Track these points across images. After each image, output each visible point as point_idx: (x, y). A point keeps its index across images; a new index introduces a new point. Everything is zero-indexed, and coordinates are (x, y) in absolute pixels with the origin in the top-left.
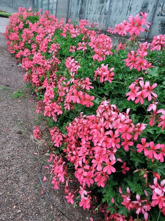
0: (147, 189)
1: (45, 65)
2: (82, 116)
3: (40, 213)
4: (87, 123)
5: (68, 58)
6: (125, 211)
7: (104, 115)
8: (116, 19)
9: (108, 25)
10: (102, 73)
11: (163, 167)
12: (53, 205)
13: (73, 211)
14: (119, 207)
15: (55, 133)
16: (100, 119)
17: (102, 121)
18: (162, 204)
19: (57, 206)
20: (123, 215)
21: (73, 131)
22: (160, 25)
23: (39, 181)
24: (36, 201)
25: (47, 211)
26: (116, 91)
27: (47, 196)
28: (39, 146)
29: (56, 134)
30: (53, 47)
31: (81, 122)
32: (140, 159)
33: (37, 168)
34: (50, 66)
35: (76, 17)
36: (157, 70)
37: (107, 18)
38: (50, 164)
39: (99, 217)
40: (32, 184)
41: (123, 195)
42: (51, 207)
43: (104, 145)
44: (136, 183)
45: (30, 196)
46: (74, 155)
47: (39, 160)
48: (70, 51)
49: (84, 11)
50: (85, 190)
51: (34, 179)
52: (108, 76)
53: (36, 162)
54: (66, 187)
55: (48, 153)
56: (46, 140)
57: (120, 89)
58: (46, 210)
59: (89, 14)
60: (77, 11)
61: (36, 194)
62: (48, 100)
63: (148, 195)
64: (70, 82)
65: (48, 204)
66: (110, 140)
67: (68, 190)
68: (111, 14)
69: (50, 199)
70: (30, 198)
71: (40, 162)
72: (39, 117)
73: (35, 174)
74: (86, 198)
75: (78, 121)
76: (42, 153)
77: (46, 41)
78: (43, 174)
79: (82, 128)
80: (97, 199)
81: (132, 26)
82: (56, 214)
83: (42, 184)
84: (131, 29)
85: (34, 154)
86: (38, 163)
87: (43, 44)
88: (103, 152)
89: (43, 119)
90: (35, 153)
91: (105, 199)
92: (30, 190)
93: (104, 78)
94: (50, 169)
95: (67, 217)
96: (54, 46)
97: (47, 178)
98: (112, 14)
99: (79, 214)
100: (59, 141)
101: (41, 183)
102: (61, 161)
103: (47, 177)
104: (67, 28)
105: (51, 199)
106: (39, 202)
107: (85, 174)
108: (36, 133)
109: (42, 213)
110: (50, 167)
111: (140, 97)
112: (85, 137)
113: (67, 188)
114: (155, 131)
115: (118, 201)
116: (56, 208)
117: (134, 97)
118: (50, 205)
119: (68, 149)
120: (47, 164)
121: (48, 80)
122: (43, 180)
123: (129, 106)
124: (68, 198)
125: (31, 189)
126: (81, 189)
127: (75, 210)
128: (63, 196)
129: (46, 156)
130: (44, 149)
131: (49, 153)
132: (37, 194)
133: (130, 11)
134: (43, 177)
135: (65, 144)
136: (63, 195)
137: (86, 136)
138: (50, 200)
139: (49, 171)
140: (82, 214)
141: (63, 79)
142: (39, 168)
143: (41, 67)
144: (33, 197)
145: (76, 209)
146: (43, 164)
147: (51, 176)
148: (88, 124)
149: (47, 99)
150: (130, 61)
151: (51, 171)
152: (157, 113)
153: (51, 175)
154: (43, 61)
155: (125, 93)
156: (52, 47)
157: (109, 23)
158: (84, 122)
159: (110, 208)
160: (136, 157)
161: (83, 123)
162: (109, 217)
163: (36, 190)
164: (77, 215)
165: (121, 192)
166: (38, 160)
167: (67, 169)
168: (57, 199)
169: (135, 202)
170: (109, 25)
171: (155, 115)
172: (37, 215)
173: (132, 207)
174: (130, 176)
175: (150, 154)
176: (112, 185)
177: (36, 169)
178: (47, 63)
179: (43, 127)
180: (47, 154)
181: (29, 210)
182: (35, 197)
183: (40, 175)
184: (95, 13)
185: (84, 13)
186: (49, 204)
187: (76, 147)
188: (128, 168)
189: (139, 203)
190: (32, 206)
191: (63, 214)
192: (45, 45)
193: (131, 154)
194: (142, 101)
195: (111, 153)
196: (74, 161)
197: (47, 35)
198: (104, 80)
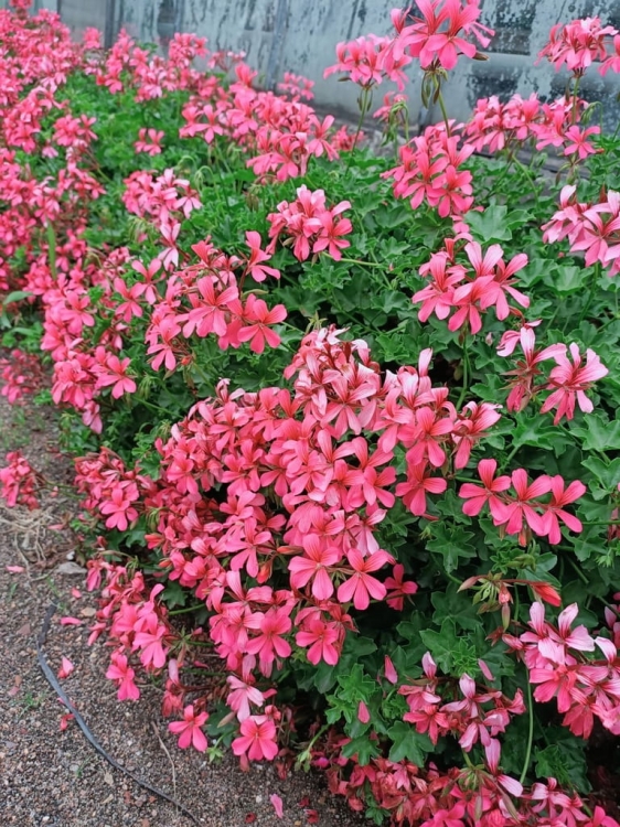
0: (485, 657)
1: (32, 202)
2: (229, 394)
3: (58, 812)
4: (251, 419)
5: (133, 176)
6: (413, 745)
7: (327, 380)
8: (308, 47)
9: (278, 68)
10: (302, 222)
11: (547, 566)
12: (115, 769)
13: (200, 778)
14: (392, 736)
15: (103, 474)
16: (314, 397)
17: (320, 406)
18: (570, 696)
19: (132, 768)
20: (406, 762)
21: (191, 457)
22: (471, 79)
23: (44, 678)
24: (37, 764)
25: (91, 796)
26: (345, 300)
27: (84, 735)
28: (26, 536)
29: (113, 477)
30: (67, 132)
31: (223, 417)
32: (460, 545)
33: (27, 627)
34: (57, 207)
35: (146, 30)
36: (500, 218)
37: (275, 42)
38: (85, 606)
39: (305, 787)
40: (10, 694)
41: (408, 687)
42: (105, 780)
43: (334, 500)
44: (450, 636)
45: (9, 744)
46: (197, 555)
47: (35, 593)
48: (139, 149)
49: (179, 7)
50: (253, 686)
51: (17, 673)
52: (325, 233)
53: (21, 604)
54: (168, 685)
55: (69, 564)
56: (54, 512)
57: (359, 293)
58: (83, 793)
59: (202, 20)
60: (148, 5)
61: (32, 733)
62: (62, 340)
63: (493, 675)
64: (162, 261)
65: (93, 765)
66: (359, 479)
67: (180, 696)
68: (287, 26)
69: (98, 747)
70: (7, 756)
71: (39, 601)
72: (16, 417)
73: (23, 653)
74: (259, 720)
75: (209, 414)
76: (44, 565)
77: (33, 104)
78: (56, 648)
79: (228, 443)
80: (293, 717)
81: (426, 30)
82: (128, 801)
83: (57, 690)
84: (424, 43)
85: (6, 572)
86: (28, 608)
87: (22, 117)
88: (335, 526)
89: (34, 427)
90: (10, 568)
91: (337, 710)
92: (6, 722)
93: (312, 241)
94: (83, 626)
95: (180, 808)
96: (71, 127)
97: (77, 662)
98: (293, 25)
99: (223, 788)
100: (127, 504)
101: (54, 684)
102: (140, 585)
103: (75, 658)
104: (122, 58)
105: (101, 744)
106: (50, 763)
107: (257, 621)
108: (11, 481)
109: (71, 809)
110: (85, 617)
111: (468, 306)
112: (245, 477)
113: (175, 691)
114: (509, 438)
115: (386, 712)
116: (129, 777)
117: (445, 305)
118: (101, 772)
119: (169, 532)
120: (69, 608)
121: (47, 264)
122: (61, 673)
123: (405, 353)
124: (181, 729)
125: (8, 714)
126: (232, 687)
127: (206, 775)
128: (151, 728)
129: (64, 575)
130: (51, 546)
131: (74, 560)
132: (39, 733)
133: (363, 19)
134: (57, 661)
135: (154, 513)
136: (153, 723)
137: (248, 471)
138: (97, 751)
139: (81, 633)
140: (237, 785)
141: (120, 257)
142: (36, 626)
143: (15, 214)
144: (23, 749)
145: (212, 769)
146: (54, 610)
147: (93, 655)
148: (256, 424)
149: (60, 334)
150: (409, 176)
151: (89, 635)
152: (536, 361)
153: (91, 648)
154: (24, 185)
155: (382, 305)
156: (62, 131)
157: (280, 59)
158: (236, 416)
159: (356, 746)
160: (444, 539)
161: (233, 421)
162: (349, 781)
163: (34, 715)
164: (219, 793)
165: (393, 678)
166: (29, 594)
167: (167, 614)
168: (130, 743)
169: (456, 706)
170: (282, 67)
171: (528, 370)
172: (46, 818)
173: (445, 725)
174: (420, 614)
175: (513, 518)
176: (354, 655)
177: (24, 630)
178: (44, 194)
179: (35, 458)
180: (67, 568)
181: (9, 805)
182: (33, 747)
183: (44, 652)
184: (224, 18)
185: (179, 15)
186: (96, 767)
187: (202, 524)
188: (411, 583)
189: (471, 709)
190: (20, 786)
191: (160, 799)
192: (28, 120)
193: (428, 530)
194: (475, 320)
195: (362, 528)
196: (198, 581)
197: (35, 82)
198: (312, 247)
